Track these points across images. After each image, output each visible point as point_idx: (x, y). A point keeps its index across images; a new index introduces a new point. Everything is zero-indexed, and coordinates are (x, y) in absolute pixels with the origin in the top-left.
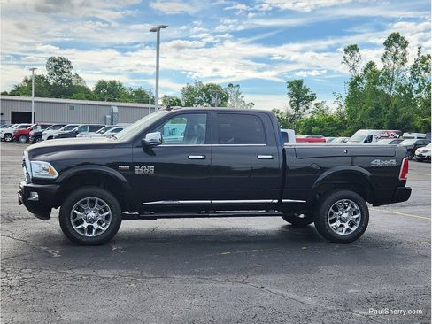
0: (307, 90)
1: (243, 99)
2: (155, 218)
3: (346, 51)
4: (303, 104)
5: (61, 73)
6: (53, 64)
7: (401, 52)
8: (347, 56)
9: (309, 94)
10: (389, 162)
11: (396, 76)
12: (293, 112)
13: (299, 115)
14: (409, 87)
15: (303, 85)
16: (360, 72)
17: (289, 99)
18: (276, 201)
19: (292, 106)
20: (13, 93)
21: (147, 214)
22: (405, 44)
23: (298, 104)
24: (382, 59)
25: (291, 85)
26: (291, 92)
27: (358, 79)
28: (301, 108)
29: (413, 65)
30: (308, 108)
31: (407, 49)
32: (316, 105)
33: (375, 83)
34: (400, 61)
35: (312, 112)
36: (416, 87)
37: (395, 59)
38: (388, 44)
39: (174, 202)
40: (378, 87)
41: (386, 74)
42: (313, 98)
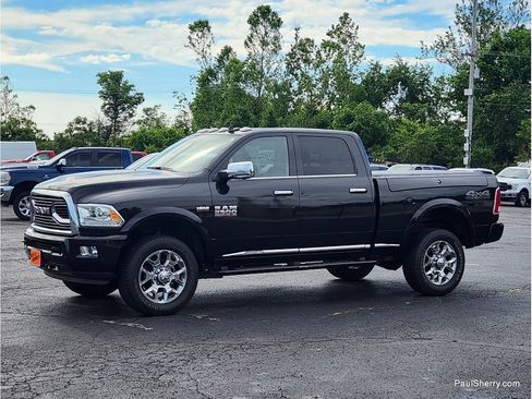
0: (128, 89)
1: (17, 100)
2: (220, 276)
3: (192, 29)
4: (124, 109)
7: (272, 35)
8: (194, 36)
9: (131, 94)
10: (484, 193)
11: (265, 70)
12: (107, 121)
13: (116, 127)
14: (286, 86)
15: (124, 80)
16: (213, 63)
17: (102, 102)
18: (368, 246)
19: (106, 113)
21: (224, 269)
22: (277, 24)
23: (116, 110)
24: (246, 43)
25: (103, 79)
26: (105, 90)
27: (211, 73)
28: (122, 116)
29: (289, 54)
30: (131, 115)
31: (280, 30)
32: (146, 111)
33: (237, 79)
34: (271, 47)
35: (139, 122)
36: (295, 86)
37: (264, 43)
38: (253, 21)
39: (258, 252)
40: (242, 85)
41: (253, 66)
42: (139, 99)
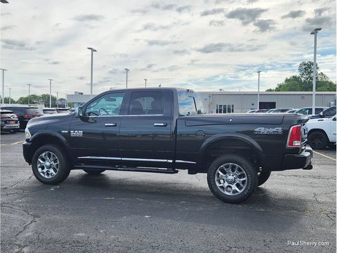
5: (309, 73)
6: (304, 67)
10: (275, 130)
18: (171, 161)
20: (277, 90)
